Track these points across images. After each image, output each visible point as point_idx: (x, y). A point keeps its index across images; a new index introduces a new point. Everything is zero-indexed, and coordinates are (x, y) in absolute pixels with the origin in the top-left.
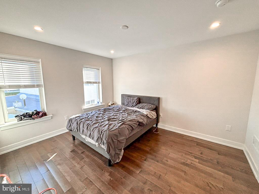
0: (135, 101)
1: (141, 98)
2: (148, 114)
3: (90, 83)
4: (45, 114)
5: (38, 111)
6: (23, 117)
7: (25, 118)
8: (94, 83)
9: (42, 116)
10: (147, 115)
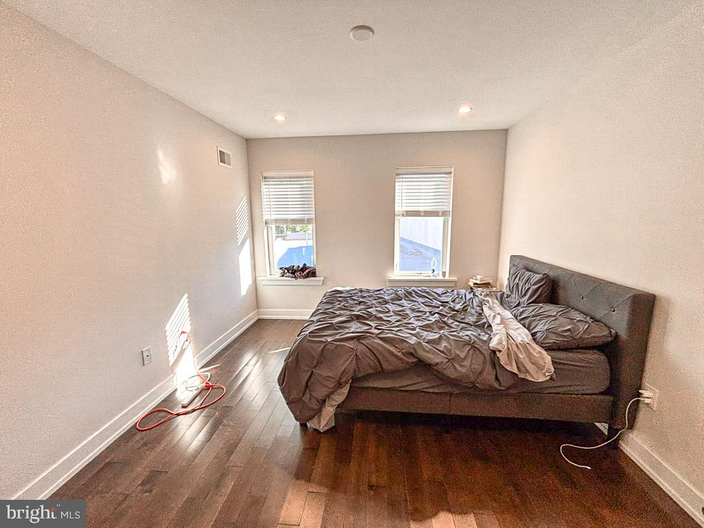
0: (529, 288)
1: (561, 284)
2: (500, 351)
3: (416, 214)
4: (313, 274)
5: (308, 265)
6: (286, 271)
7: (288, 274)
8: (428, 214)
9: (307, 276)
10: (497, 353)
